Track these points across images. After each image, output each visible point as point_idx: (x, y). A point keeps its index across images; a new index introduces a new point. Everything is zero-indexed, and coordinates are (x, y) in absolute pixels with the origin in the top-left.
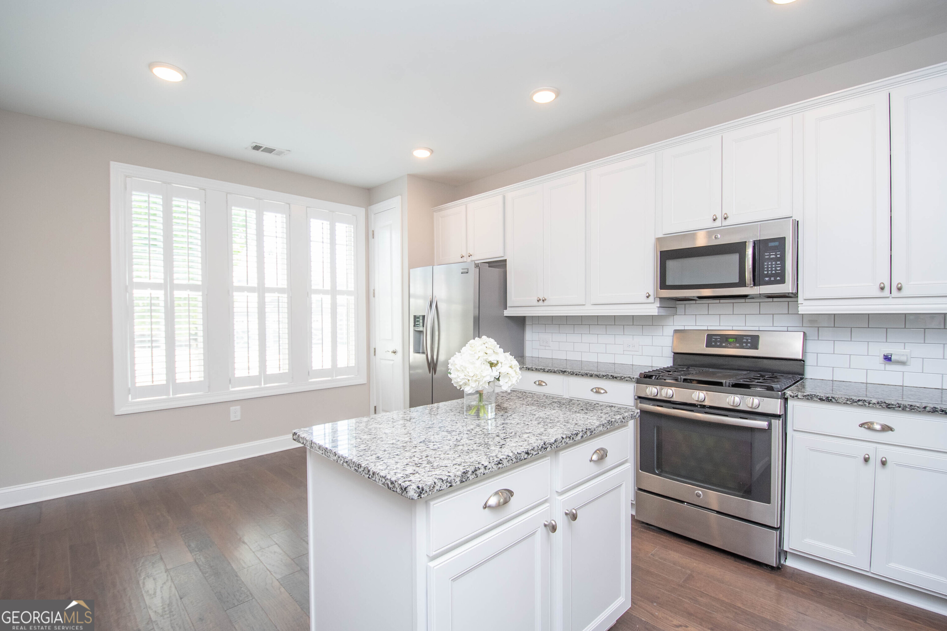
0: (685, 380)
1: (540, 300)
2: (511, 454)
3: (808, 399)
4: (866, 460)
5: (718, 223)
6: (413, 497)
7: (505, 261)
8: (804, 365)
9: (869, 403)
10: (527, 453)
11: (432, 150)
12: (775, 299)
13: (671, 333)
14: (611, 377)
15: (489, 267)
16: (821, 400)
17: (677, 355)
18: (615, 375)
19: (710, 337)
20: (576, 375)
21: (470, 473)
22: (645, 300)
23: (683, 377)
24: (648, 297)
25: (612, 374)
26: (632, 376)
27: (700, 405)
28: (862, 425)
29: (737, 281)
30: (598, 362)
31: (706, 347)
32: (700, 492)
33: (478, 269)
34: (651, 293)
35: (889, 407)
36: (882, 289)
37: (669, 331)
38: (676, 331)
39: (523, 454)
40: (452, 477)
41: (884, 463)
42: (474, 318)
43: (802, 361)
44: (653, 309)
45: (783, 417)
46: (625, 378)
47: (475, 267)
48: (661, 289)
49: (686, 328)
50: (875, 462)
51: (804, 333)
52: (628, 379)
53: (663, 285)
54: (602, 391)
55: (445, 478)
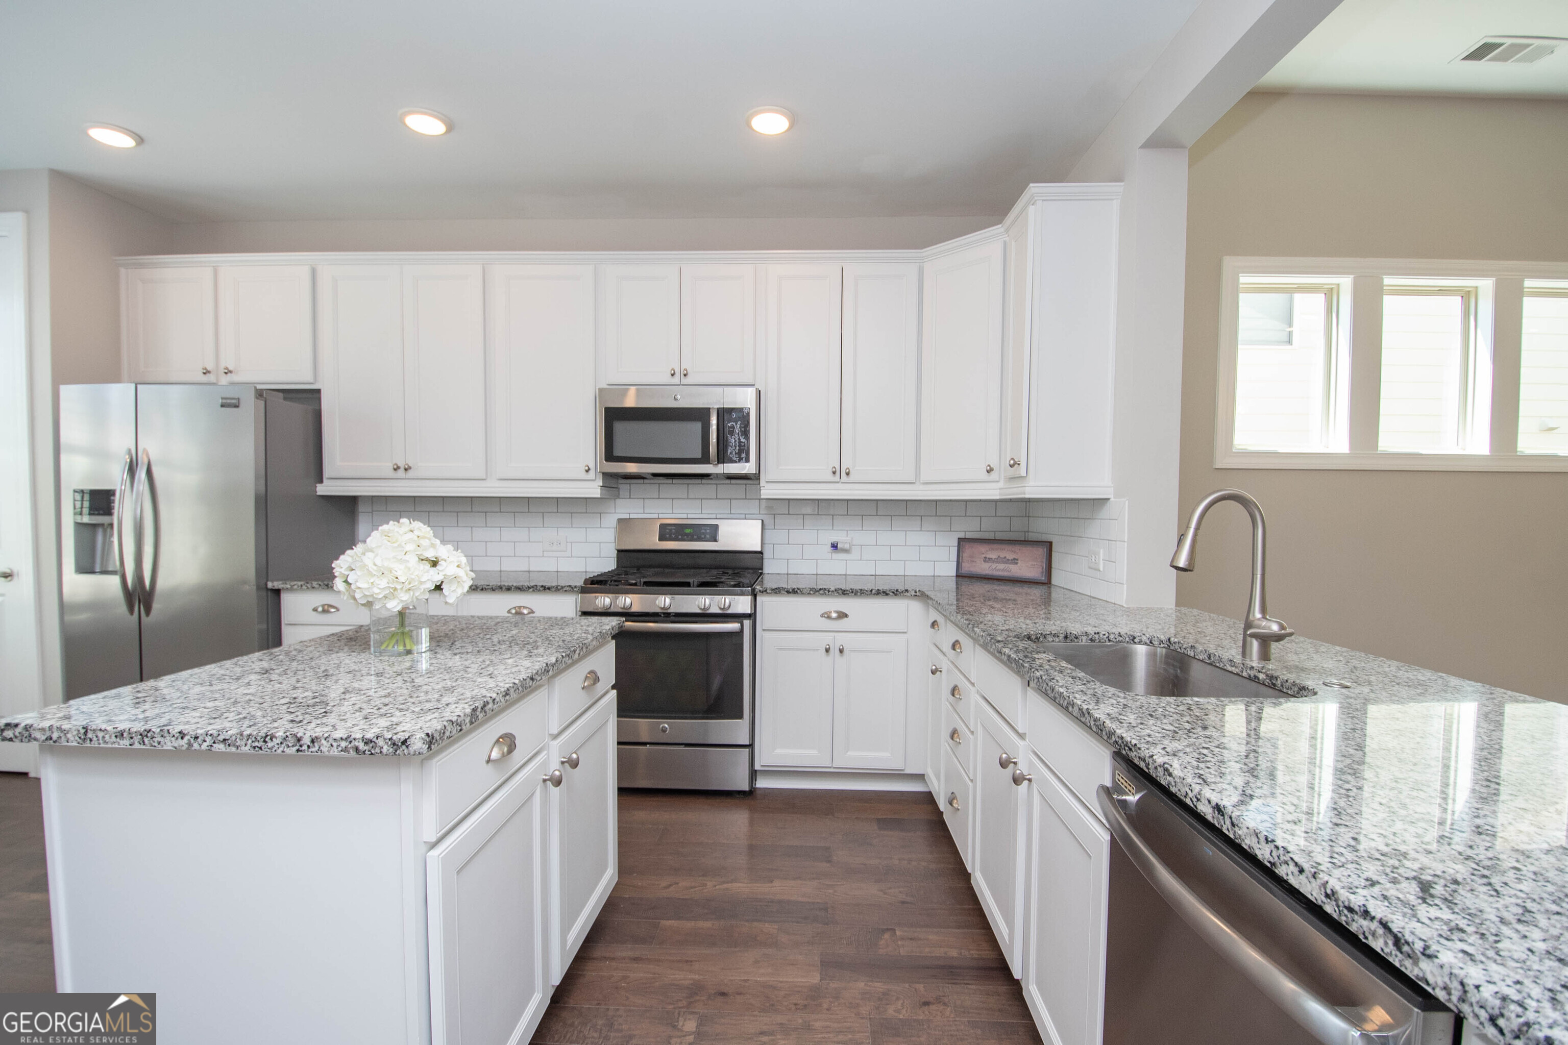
0: (646, 583)
1: (398, 468)
2: (517, 682)
3: (776, 593)
4: (827, 651)
5: (676, 380)
6: (421, 750)
7: (318, 391)
8: (762, 559)
9: (829, 591)
10: (532, 679)
11: (139, 137)
12: (733, 481)
13: (614, 523)
14: (541, 589)
15: (285, 399)
16: (788, 592)
17: (621, 552)
18: (548, 584)
19: (663, 527)
20: (482, 589)
21: (479, 710)
22: (583, 475)
23: (643, 580)
24: (587, 471)
25: (541, 584)
26: (573, 584)
27: (664, 613)
28: (822, 616)
29: (700, 456)
30: (501, 571)
31: (659, 540)
32: (666, 726)
33: (263, 403)
34: (592, 466)
35: (844, 593)
36: (834, 473)
37: (611, 520)
38: (620, 521)
39: (528, 679)
40: (462, 718)
41: (841, 651)
42: (257, 499)
43: (761, 553)
44: (593, 488)
45: (752, 616)
46: (562, 587)
47: (257, 398)
48: (606, 460)
49: (632, 516)
50: (835, 652)
51: (762, 521)
52: (567, 589)
53: (610, 456)
54: (525, 611)
55: (454, 719)
